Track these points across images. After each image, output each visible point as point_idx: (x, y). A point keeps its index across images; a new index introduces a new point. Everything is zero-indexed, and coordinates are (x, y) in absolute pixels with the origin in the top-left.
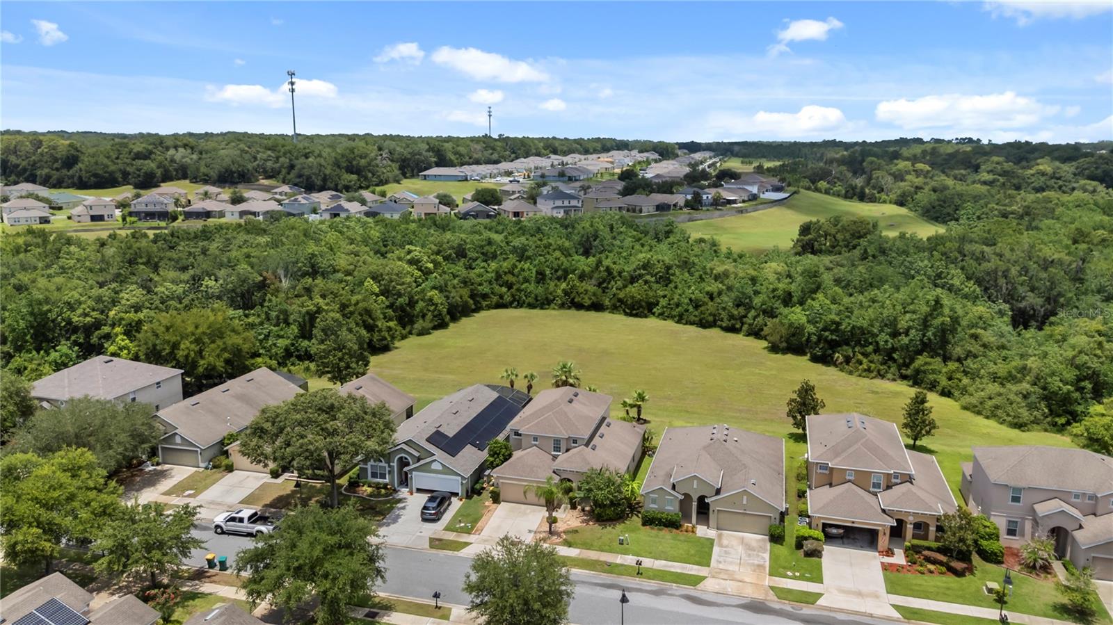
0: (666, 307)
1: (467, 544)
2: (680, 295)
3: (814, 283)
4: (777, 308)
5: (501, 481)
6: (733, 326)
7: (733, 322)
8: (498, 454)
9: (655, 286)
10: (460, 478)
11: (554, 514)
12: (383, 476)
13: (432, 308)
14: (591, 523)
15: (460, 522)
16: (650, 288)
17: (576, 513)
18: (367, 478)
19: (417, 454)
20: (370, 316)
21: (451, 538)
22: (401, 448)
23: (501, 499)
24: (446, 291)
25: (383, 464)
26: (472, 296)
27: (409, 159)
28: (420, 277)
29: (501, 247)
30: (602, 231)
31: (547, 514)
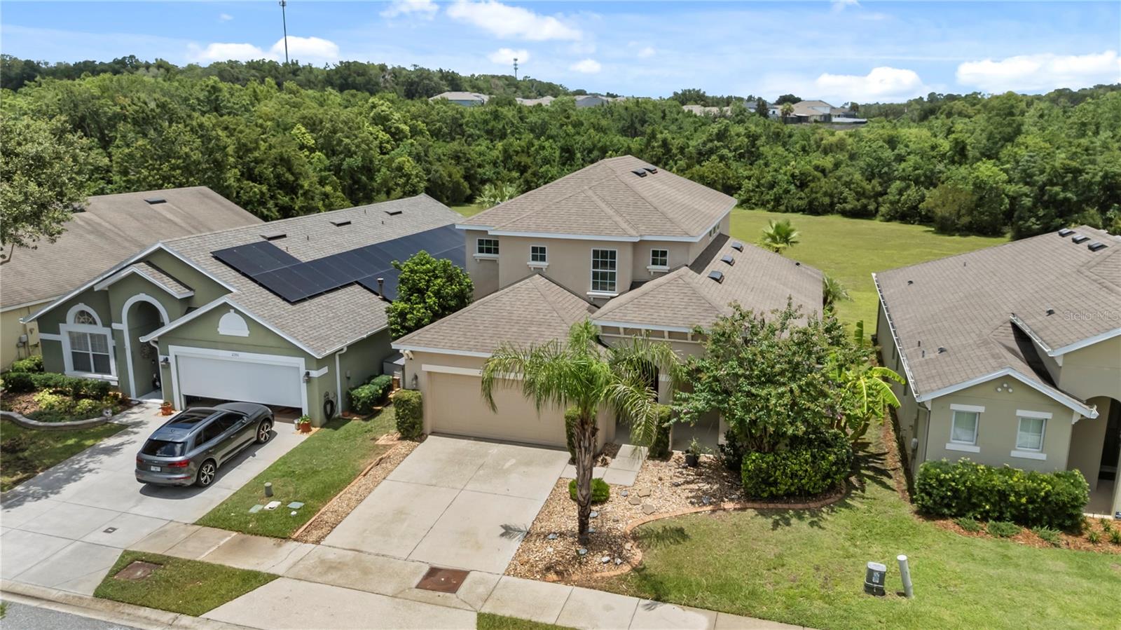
0: (753, 191)
1: (252, 580)
2: (776, 171)
3: (1010, 125)
4: (940, 172)
5: (426, 368)
6: (865, 206)
7: (864, 201)
8: (422, 292)
9: (734, 165)
10: (300, 362)
11: (598, 472)
12: (103, 367)
13: (402, 181)
14: (729, 505)
15: (269, 494)
16: (727, 166)
17: (669, 470)
18: (62, 370)
19: (177, 291)
20: (290, 170)
21: (204, 557)
22: (134, 274)
23: (428, 424)
24: (426, 161)
25: (99, 329)
26: (467, 177)
27: (418, 84)
28: (388, 142)
29: (513, 124)
30: (651, 112)
31: (572, 473)
